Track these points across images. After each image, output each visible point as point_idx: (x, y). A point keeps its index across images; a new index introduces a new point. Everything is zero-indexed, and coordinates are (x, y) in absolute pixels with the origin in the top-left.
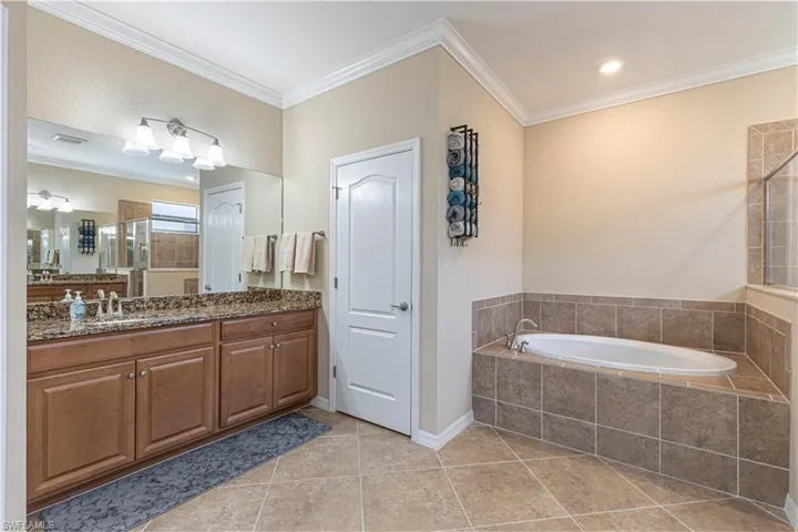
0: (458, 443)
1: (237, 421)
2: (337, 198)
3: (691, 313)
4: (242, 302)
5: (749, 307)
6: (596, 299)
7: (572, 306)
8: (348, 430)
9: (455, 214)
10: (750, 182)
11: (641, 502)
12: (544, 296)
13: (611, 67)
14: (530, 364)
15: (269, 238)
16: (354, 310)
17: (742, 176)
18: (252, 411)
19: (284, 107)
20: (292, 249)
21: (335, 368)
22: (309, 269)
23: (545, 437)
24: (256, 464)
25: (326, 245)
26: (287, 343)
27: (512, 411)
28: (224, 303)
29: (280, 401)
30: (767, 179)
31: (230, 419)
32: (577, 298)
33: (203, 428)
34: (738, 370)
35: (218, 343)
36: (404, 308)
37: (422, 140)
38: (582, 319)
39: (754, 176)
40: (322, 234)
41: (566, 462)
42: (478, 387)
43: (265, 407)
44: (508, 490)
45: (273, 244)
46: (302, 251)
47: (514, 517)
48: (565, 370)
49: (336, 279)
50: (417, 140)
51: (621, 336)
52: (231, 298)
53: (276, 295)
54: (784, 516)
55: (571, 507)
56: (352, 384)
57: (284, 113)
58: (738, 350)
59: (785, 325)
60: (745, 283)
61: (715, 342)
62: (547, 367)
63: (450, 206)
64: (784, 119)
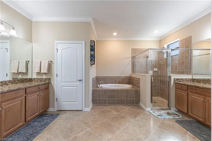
0: (92, 109)
1: (31, 119)
2: (57, 52)
3: (125, 78)
4: (20, 83)
5: (132, 77)
6: (110, 77)
8: (65, 113)
9: (92, 59)
10: (132, 57)
11: (126, 108)
12: (101, 77)
13: (115, 34)
14: (104, 90)
15: (26, 61)
16: (63, 82)
17: (131, 56)
18: (34, 115)
19: (33, 21)
20: (39, 65)
21: (57, 99)
22: (48, 72)
23: (107, 104)
24: (45, 127)
25: (53, 65)
26: (43, 93)
27: (101, 100)
28: (15, 83)
29: (41, 111)
30: (134, 57)
31: (28, 119)
32: (107, 77)
33: (21, 123)
34: (132, 87)
35: (25, 95)
36: (80, 81)
37: (85, 42)
38: (108, 81)
40: (51, 62)
41: (113, 106)
42: (93, 97)
43: (37, 113)
44: (107, 113)
45: (28, 64)
46: (44, 66)
47: (111, 116)
48: (111, 90)
49: (57, 74)
50: (84, 42)
51: (115, 83)
52: (17, 82)
53: (31, 80)
54: (140, 105)
55: (118, 112)
56: (63, 102)
57: (33, 22)
58: (130, 84)
59: (139, 79)
60: (131, 73)
61: (128, 83)
62: (108, 90)
63: (91, 57)
64: (135, 48)
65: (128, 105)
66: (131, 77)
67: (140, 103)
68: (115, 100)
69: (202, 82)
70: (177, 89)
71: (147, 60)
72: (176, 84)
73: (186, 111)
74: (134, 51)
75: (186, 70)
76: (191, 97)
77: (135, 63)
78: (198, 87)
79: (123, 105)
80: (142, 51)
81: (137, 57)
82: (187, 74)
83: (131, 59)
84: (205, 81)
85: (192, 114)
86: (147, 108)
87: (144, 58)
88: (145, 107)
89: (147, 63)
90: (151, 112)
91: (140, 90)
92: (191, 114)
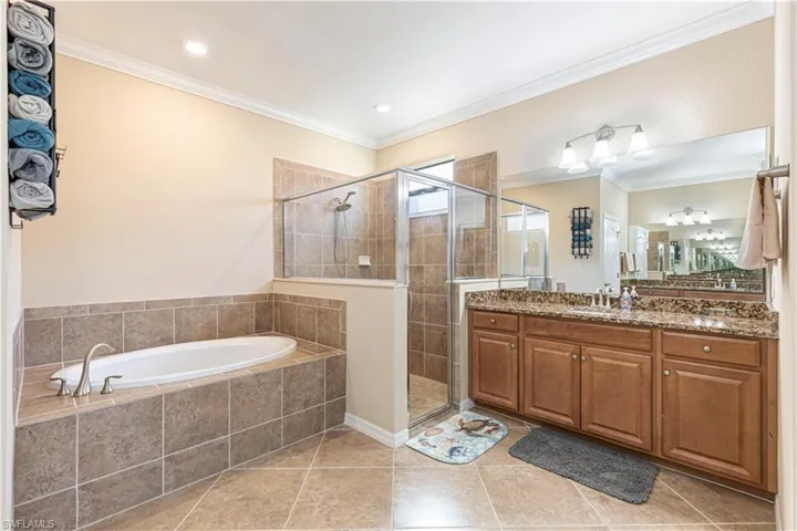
3: (241, 305)
6: (149, 305)
7: (117, 317)
10: (276, 200)
11: (301, 474)
12: (70, 309)
14: (146, 401)
17: (269, 194)
30: (284, 201)
32: (124, 306)
38: (132, 331)
39: (277, 197)
51: (180, 340)
54: (347, 427)
58: (270, 329)
59: (340, 304)
60: (272, 277)
61: (256, 328)
62: (170, 396)
63: (12, 144)
64: (291, 160)
65: (297, 450)
66: (271, 295)
67: (347, 414)
68: (222, 446)
69: (530, 299)
70: (476, 328)
71: (336, 221)
72: (470, 310)
73: (511, 403)
74: (285, 171)
75: (477, 261)
76: (530, 352)
77: (290, 229)
78: (559, 317)
79: (273, 457)
80: (317, 179)
81: (298, 204)
82: (482, 275)
83: (270, 207)
84: (539, 296)
85: (535, 407)
86: (396, 436)
87: (326, 210)
88: (388, 433)
89: (336, 234)
90: (414, 443)
91: (345, 356)
92: (533, 409)
